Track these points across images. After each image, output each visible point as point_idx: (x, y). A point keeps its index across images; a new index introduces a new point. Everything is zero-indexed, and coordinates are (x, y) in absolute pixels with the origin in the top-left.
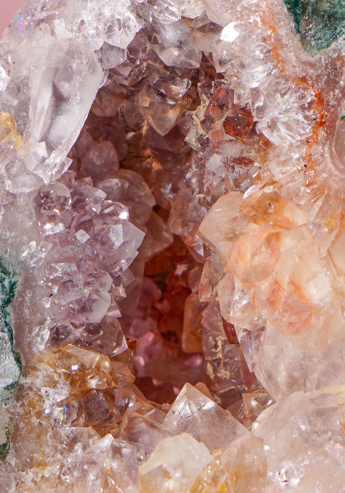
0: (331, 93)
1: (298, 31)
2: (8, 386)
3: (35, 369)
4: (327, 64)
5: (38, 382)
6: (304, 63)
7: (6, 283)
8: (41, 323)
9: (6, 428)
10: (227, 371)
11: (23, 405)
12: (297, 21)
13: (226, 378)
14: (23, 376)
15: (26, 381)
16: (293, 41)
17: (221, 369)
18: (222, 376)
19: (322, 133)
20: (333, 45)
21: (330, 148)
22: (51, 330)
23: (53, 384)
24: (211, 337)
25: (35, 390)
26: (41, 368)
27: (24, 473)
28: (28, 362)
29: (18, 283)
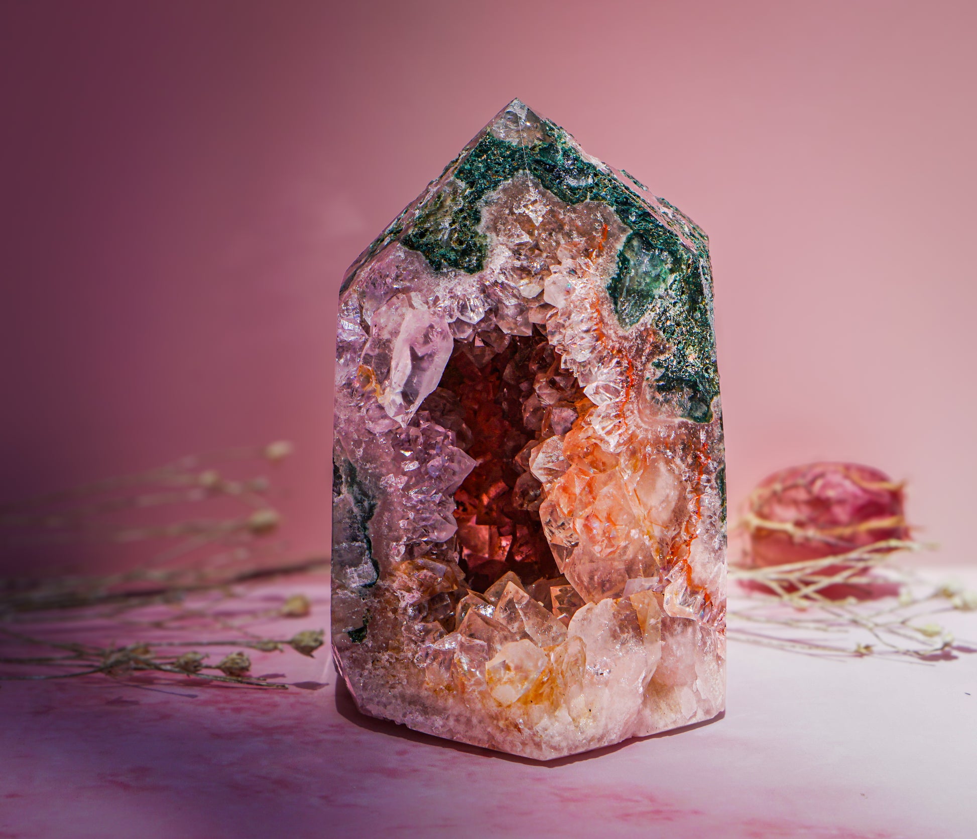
0: (639, 360)
1: (617, 312)
2: (366, 585)
3: (391, 575)
4: (637, 337)
5: (395, 585)
6: (620, 337)
7: (366, 504)
8: (398, 540)
9: (364, 617)
12: (616, 304)
14: (380, 579)
15: (383, 583)
16: (613, 320)
19: (632, 394)
20: (641, 321)
21: (638, 405)
22: (407, 546)
23: (409, 590)
25: (391, 591)
26: (397, 575)
27: (380, 654)
28: (384, 568)
29: (378, 505)
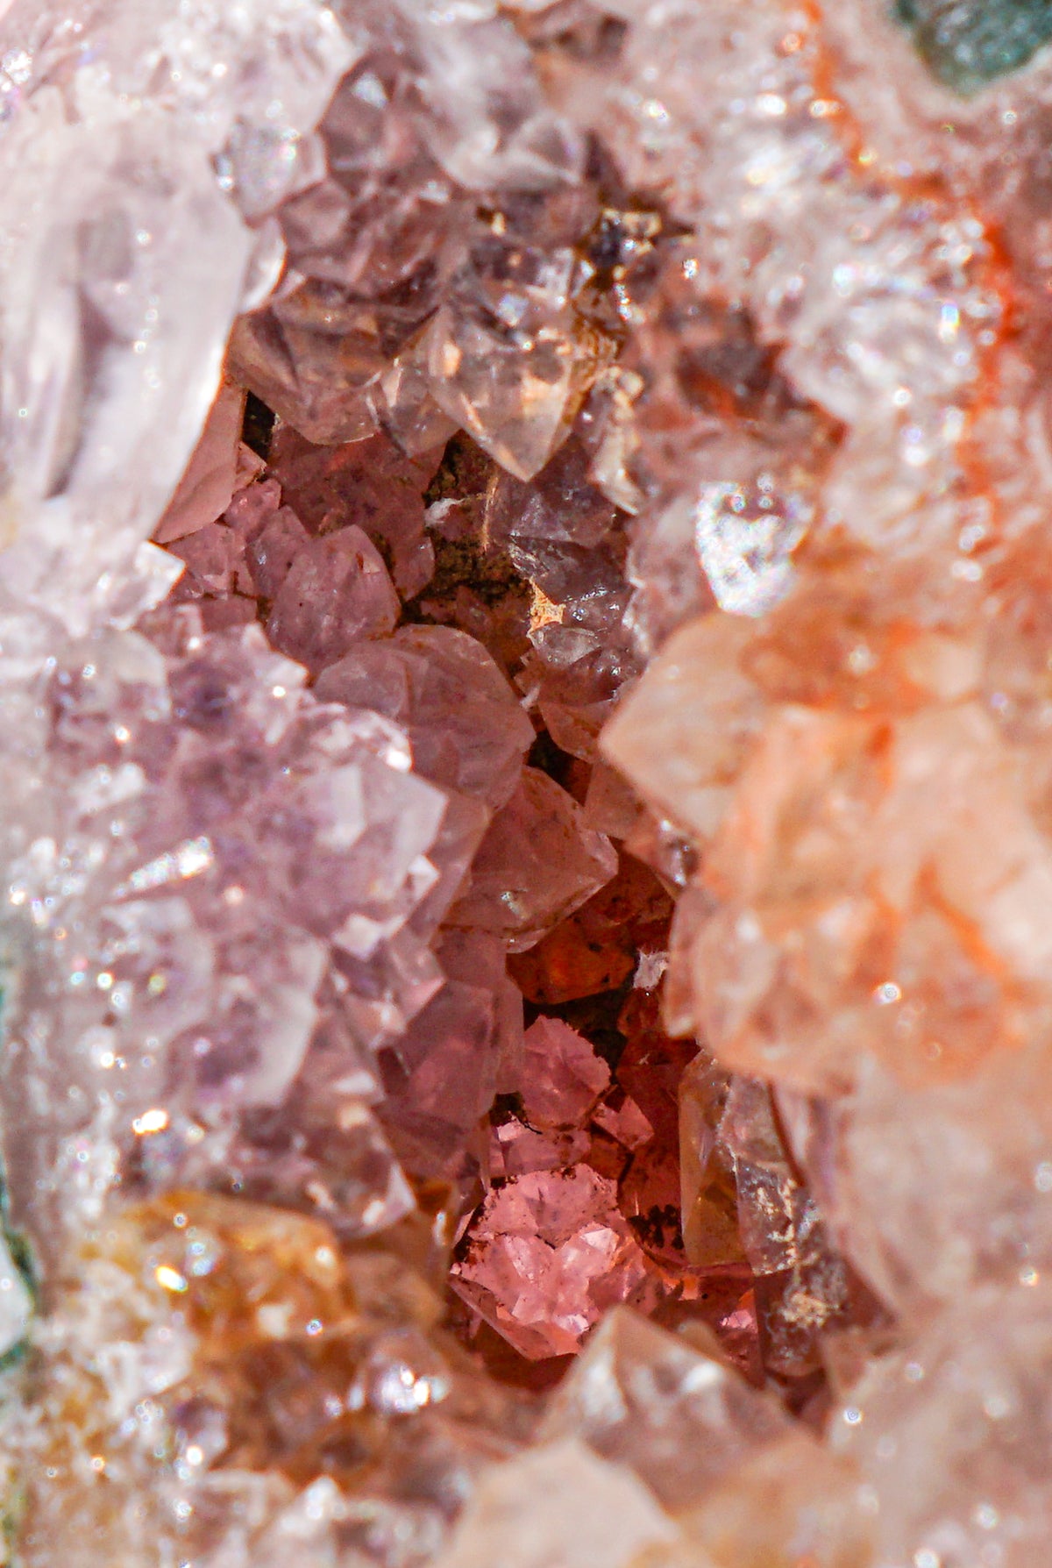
3: (74, 1285)
5: (88, 1330)
6: (935, 126)
8: (84, 1120)
10: (815, 1298)
11: (46, 1420)
13: (814, 1324)
14: (42, 1316)
15: (51, 1334)
17: (795, 1291)
18: (801, 1319)
19: (1015, 368)
24: (761, 1191)
25: (77, 1358)
26: (91, 1278)
28: (52, 1264)
